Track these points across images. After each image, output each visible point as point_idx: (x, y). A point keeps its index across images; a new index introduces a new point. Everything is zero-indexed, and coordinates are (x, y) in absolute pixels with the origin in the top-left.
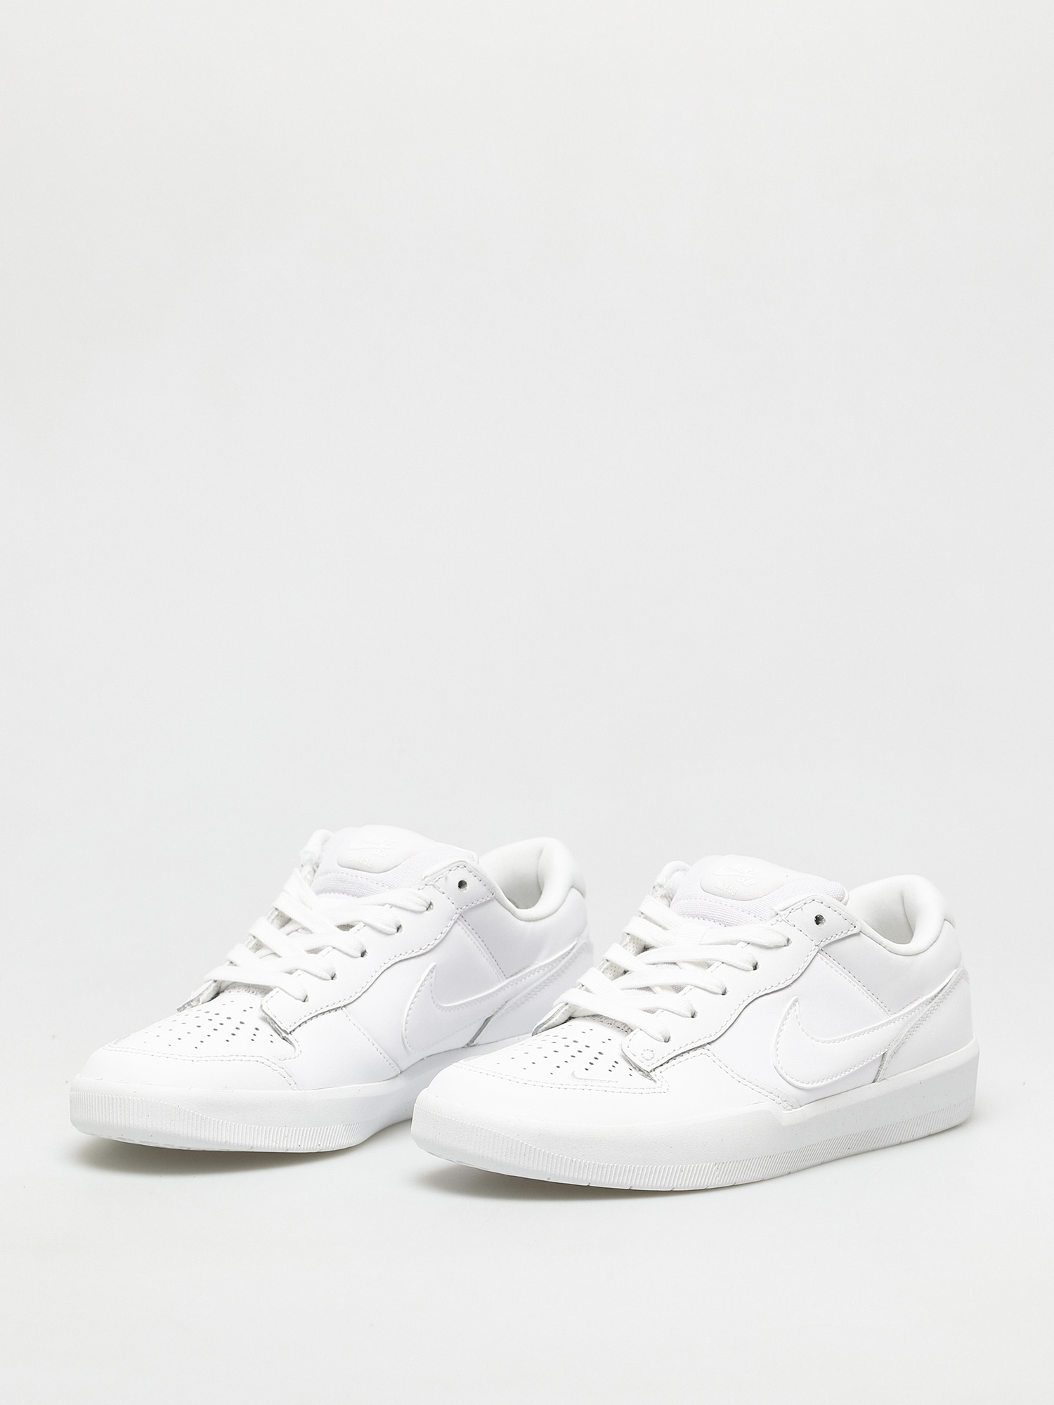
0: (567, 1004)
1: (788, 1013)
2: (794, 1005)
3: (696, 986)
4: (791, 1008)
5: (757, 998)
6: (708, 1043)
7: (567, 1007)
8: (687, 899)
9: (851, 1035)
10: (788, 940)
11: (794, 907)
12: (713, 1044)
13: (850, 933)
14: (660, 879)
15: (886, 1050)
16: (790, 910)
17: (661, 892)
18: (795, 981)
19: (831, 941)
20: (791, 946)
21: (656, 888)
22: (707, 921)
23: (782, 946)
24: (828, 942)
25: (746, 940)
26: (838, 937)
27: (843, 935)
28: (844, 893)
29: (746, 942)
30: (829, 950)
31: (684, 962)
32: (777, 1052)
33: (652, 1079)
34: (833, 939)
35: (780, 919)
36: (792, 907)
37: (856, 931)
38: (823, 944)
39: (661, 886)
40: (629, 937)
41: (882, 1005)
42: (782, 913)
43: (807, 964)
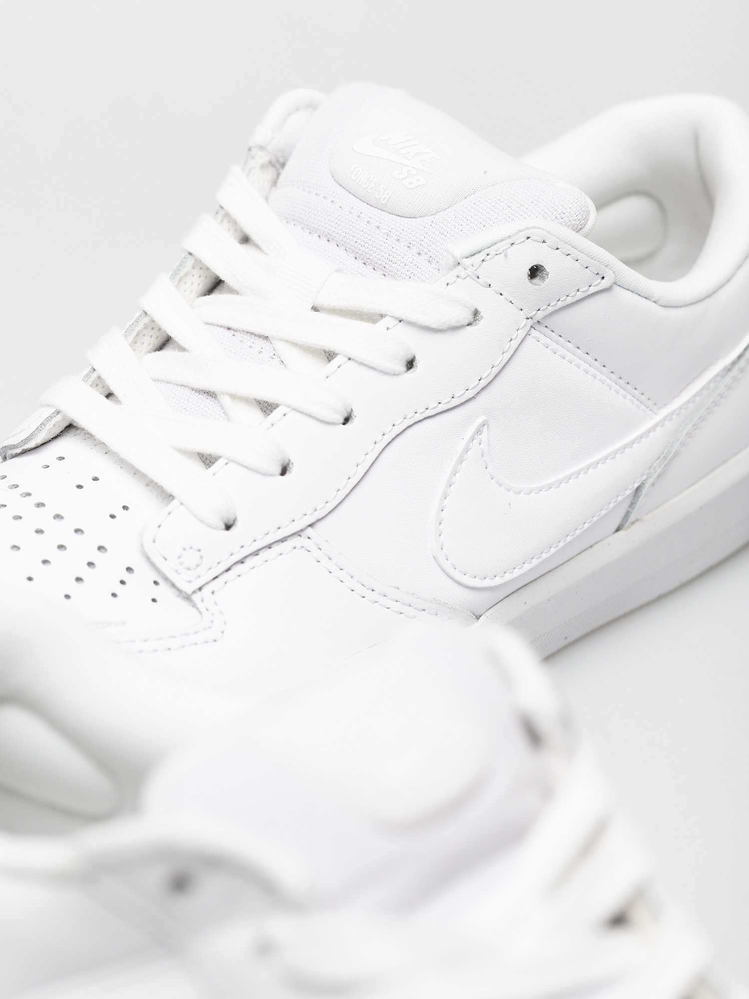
0: (58, 412)
1: (466, 450)
2: (479, 431)
3: (295, 409)
4: (472, 439)
5: (410, 427)
6: (310, 526)
7: (58, 418)
8: (304, 190)
9: (582, 470)
10: (476, 313)
11: (492, 251)
12: (319, 526)
13: (592, 290)
14: (262, 134)
15: (644, 477)
16: (482, 256)
17: (262, 158)
18: (483, 389)
19: (557, 307)
20: (481, 323)
21: (254, 151)
22: (333, 245)
23: (461, 327)
24: (550, 309)
25: (397, 316)
26: (570, 300)
27: (580, 295)
28: (588, 212)
29: (397, 318)
30: (553, 322)
31: (281, 340)
32: (441, 527)
33: (194, 605)
34: (560, 304)
35: (463, 273)
36: (487, 251)
37: (604, 284)
38: (540, 315)
39: (262, 148)
40: (190, 259)
41: (643, 398)
42: (467, 262)
43: (507, 356)
